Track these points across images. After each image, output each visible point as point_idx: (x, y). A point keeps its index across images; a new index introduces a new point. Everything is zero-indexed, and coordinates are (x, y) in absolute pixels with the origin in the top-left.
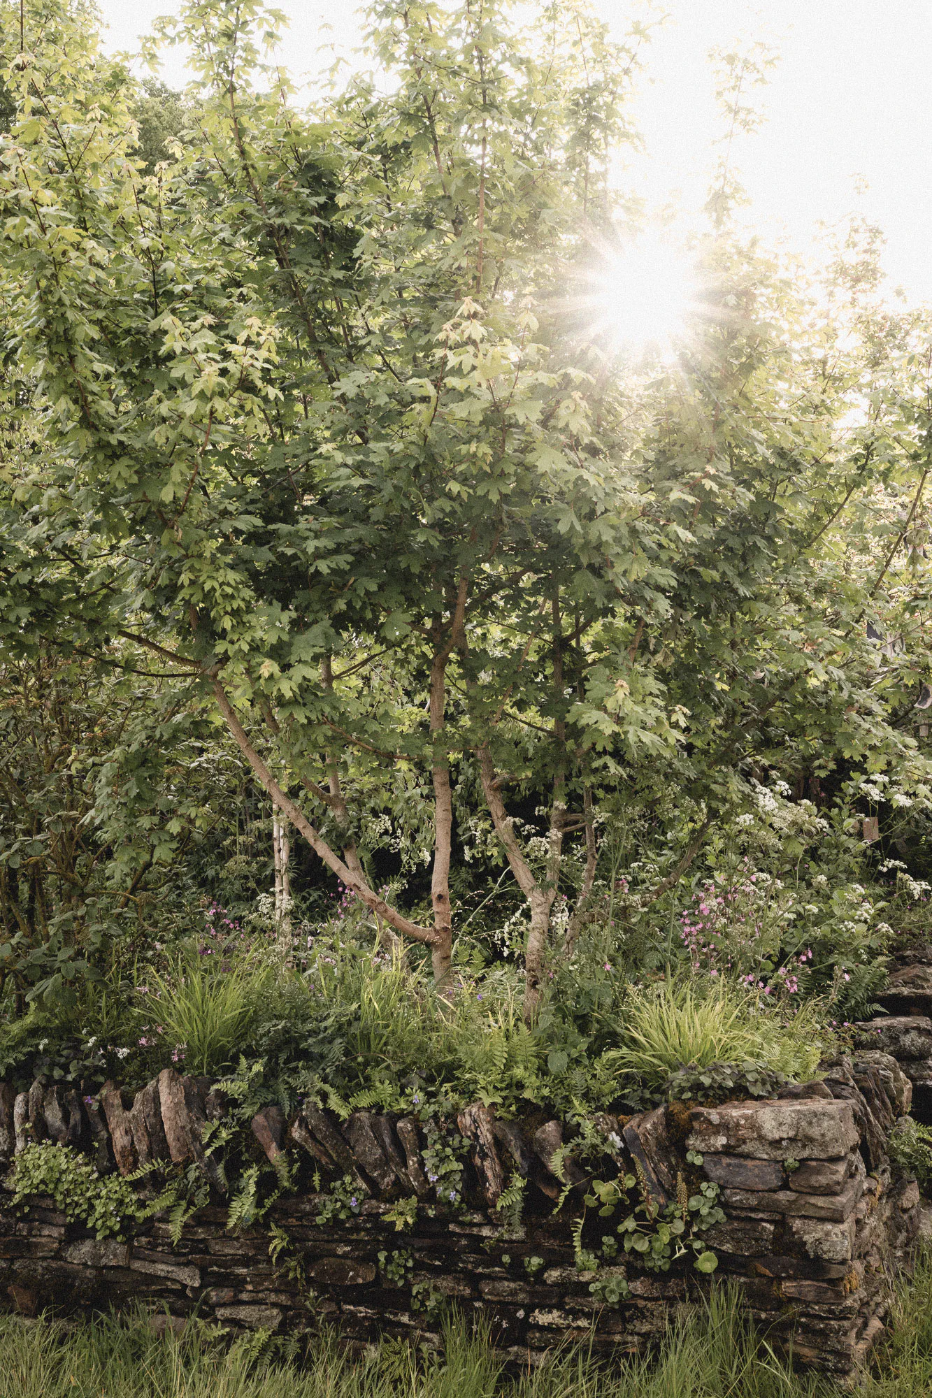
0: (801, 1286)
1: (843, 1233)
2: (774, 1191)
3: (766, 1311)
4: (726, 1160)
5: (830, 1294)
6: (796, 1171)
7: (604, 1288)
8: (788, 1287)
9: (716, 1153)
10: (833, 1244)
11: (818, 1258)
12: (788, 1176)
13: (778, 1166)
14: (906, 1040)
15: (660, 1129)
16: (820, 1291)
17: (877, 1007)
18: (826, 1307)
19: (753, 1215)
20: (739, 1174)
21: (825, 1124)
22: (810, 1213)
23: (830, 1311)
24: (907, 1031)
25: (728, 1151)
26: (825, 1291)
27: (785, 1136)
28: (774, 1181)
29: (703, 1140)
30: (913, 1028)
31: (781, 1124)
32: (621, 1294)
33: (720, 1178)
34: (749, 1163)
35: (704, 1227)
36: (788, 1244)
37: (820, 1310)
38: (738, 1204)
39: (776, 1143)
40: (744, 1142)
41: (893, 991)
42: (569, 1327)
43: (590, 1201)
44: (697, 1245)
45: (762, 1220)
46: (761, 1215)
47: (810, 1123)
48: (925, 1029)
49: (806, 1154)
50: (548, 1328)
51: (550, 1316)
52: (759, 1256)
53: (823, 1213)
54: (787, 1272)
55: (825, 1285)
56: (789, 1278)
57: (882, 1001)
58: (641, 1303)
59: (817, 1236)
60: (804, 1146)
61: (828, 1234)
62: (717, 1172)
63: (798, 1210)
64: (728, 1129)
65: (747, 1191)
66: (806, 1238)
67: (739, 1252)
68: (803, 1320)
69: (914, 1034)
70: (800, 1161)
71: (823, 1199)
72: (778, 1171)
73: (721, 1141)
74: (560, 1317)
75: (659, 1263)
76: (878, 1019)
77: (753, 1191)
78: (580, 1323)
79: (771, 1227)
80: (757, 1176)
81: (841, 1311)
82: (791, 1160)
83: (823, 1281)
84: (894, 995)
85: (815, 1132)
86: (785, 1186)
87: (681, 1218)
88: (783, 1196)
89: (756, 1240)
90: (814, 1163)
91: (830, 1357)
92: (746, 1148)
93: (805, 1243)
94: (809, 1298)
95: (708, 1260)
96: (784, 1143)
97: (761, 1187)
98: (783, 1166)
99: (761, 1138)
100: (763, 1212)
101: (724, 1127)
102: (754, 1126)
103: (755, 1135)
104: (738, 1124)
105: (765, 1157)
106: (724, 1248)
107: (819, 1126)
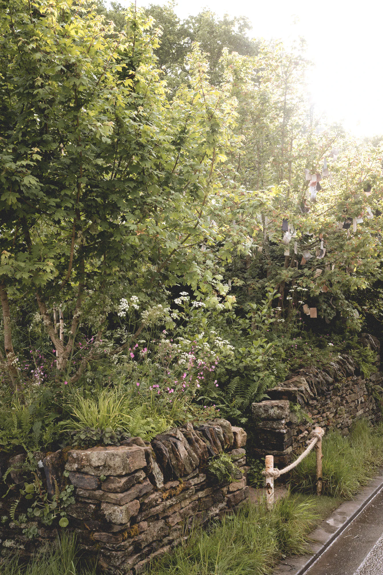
0: (101, 535)
1: (121, 511)
2: (94, 490)
3: (87, 545)
4: (77, 475)
5: (113, 539)
6: (105, 481)
7: (28, 532)
8: (96, 535)
9: (74, 472)
10: (117, 516)
11: (110, 522)
12: (101, 484)
13: (97, 479)
14: (271, 411)
15: (54, 459)
16: (109, 538)
17: (266, 396)
18: (111, 545)
19: (87, 501)
20: (81, 482)
21: (117, 459)
22: (109, 501)
23: (113, 547)
24: (272, 407)
25: (78, 471)
26: (111, 537)
27: (100, 465)
28: (95, 486)
29: (70, 465)
30: (275, 406)
31: (99, 459)
32: (34, 535)
33: (74, 483)
34: (86, 477)
35: (66, 506)
36: (98, 514)
37: (109, 547)
38: (82, 496)
39: (97, 468)
40: (84, 467)
41: (275, 388)
42: (17, 548)
43: (23, 492)
44: (62, 514)
45: (90, 503)
46: (90, 501)
47: (110, 459)
48: (281, 407)
49: (108, 473)
50: (10, 549)
51: (11, 543)
52: (87, 520)
53: (113, 501)
54: (96, 528)
55: (111, 535)
56: (97, 531)
57: (269, 393)
58: (40, 539)
59: (110, 512)
60: (109, 470)
61: (114, 511)
62: (74, 481)
63: (105, 499)
64: (78, 461)
65: (85, 490)
66: (105, 512)
67: (79, 518)
68: (102, 550)
69: (275, 409)
70: (106, 476)
71: (113, 494)
72: (97, 481)
73: (76, 466)
74: (14, 543)
75: (47, 522)
76: (264, 401)
77: (87, 490)
78: (21, 547)
79: (93, 506)
80: (88, 483)
81: (118, 547)
82: (102, 476)
83: (111, 533)
84: (275, 390)
85: (111, 463)
86: (99, 488)
87: (56, 501)
88: (98, 493)
89: (86, 513)
90: (112, 478)
91: (112, 568)
92: (86, 470)
93: (105, 515)
94: (104, 541)
95: (64, 521)
96: (101, 468)
97: (89, 488)
98: (99, 479)
99: (90, 465)
100: (91, 499)
101: (78, 460)
102: (89, 460)
103: (88, 464)
104: (82, 459)
105: (93, 474)
106: (73, 516)
107: (114, 460)
